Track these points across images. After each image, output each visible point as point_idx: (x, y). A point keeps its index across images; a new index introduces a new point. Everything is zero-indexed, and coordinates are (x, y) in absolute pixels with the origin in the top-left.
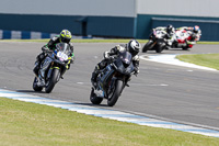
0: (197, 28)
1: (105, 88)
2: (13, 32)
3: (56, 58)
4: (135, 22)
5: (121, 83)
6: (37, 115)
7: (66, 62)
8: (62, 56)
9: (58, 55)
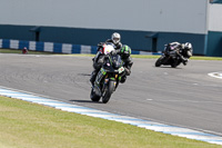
2: (83, 47)
4: (206, 38)
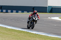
6: (20, 33)
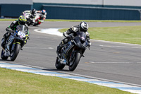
0: (44, 11)
1: (68, 58)
3: (17, 36)
4: (32, 8)
5: (79, 54)
7: (24, 38)
8: (22, 34)
9: (19, 34)
